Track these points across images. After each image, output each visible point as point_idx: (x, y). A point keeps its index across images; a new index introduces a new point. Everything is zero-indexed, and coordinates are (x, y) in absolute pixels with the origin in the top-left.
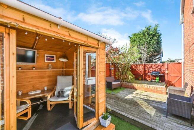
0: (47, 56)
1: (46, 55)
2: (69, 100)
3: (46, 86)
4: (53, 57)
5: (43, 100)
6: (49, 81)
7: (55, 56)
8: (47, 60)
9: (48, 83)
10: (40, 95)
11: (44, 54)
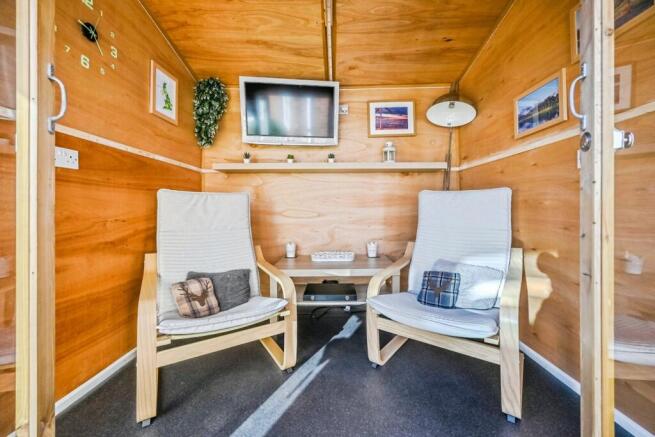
0: (377, 110)
1: (373, 106)
2: (498, 346)
3: (374, 240)
4: (403, 111)
5: (355, 299)
6: (387, 222)
7: (410, 105)
8: (377, 127)
9: (381, 227)
10: (347, 273)
11: (368, 103)
